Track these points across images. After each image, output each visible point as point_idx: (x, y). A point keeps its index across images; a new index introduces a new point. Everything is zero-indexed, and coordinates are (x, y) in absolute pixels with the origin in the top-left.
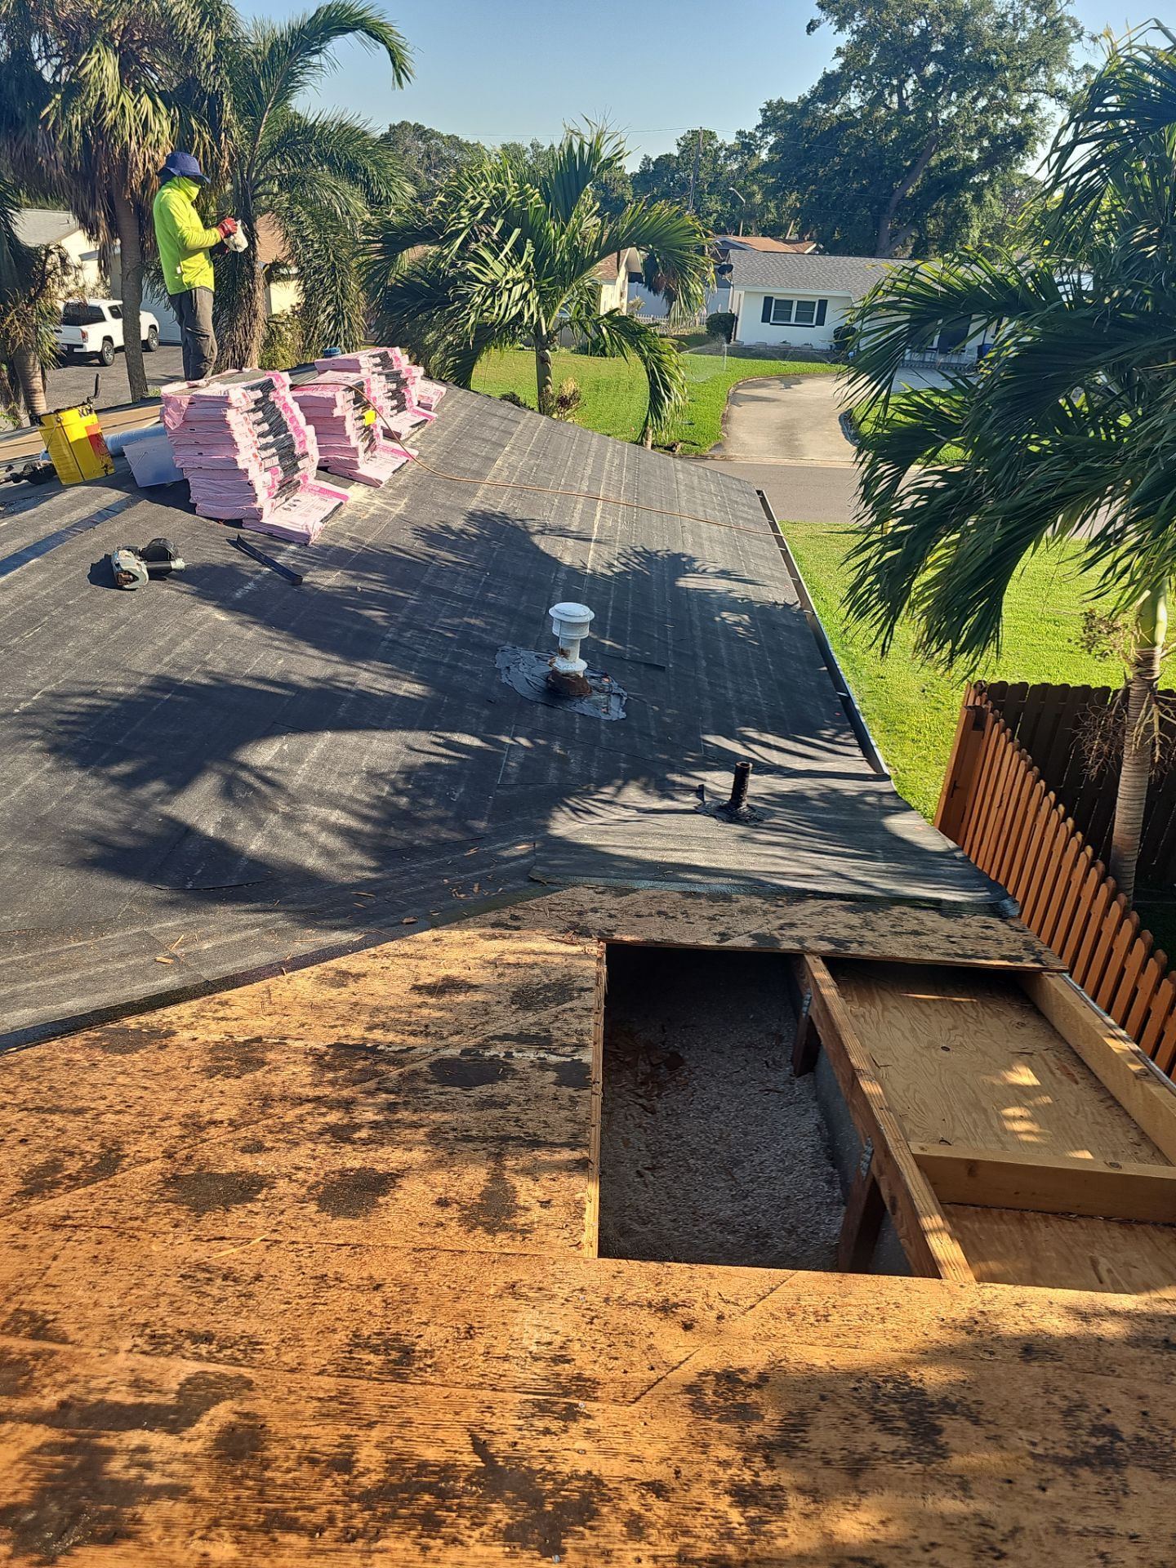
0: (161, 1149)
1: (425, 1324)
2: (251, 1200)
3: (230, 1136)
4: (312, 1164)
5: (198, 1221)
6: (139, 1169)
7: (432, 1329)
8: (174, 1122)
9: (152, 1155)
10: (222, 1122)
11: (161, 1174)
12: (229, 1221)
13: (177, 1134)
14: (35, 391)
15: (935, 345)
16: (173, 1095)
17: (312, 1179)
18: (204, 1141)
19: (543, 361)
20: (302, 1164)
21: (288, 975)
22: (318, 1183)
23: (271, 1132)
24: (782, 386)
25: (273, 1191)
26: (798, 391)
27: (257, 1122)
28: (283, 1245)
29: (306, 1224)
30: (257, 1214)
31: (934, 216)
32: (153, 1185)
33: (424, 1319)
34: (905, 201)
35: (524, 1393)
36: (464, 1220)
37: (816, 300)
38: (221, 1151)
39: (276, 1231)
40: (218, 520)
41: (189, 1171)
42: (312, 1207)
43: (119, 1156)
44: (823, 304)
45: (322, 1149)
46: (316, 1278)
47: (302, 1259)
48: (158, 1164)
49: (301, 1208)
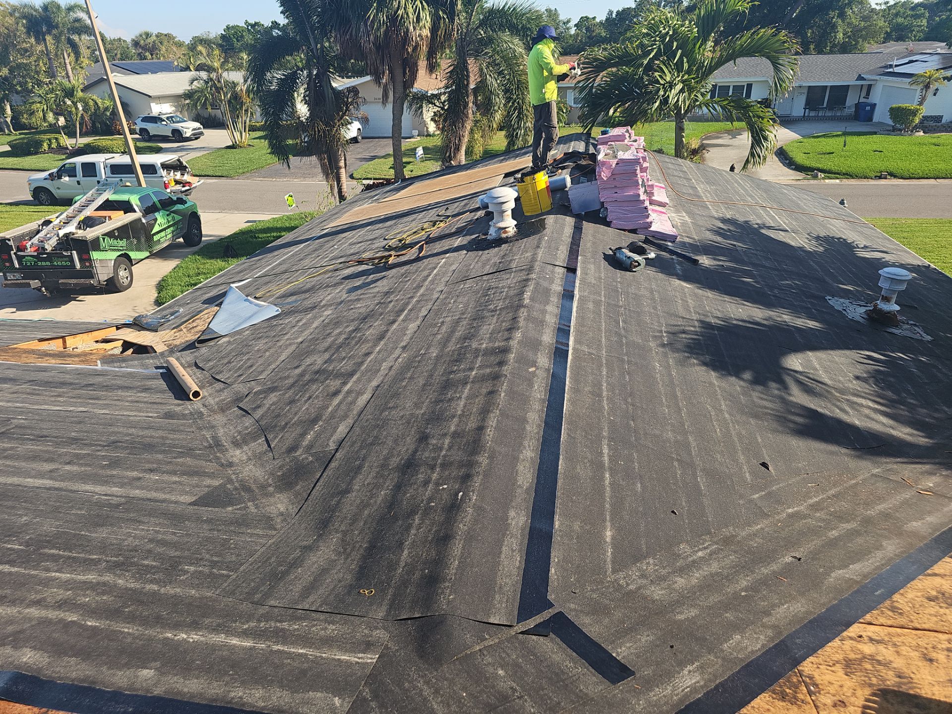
14: (340, 168)
15: (825, 105)
19: (680, 129)
24: (730, 137)
26: (741, 140)
31: (811, 28)
34: (792, 20)
37: (745, 84)
40: (624, 230)
44: (750, 86)
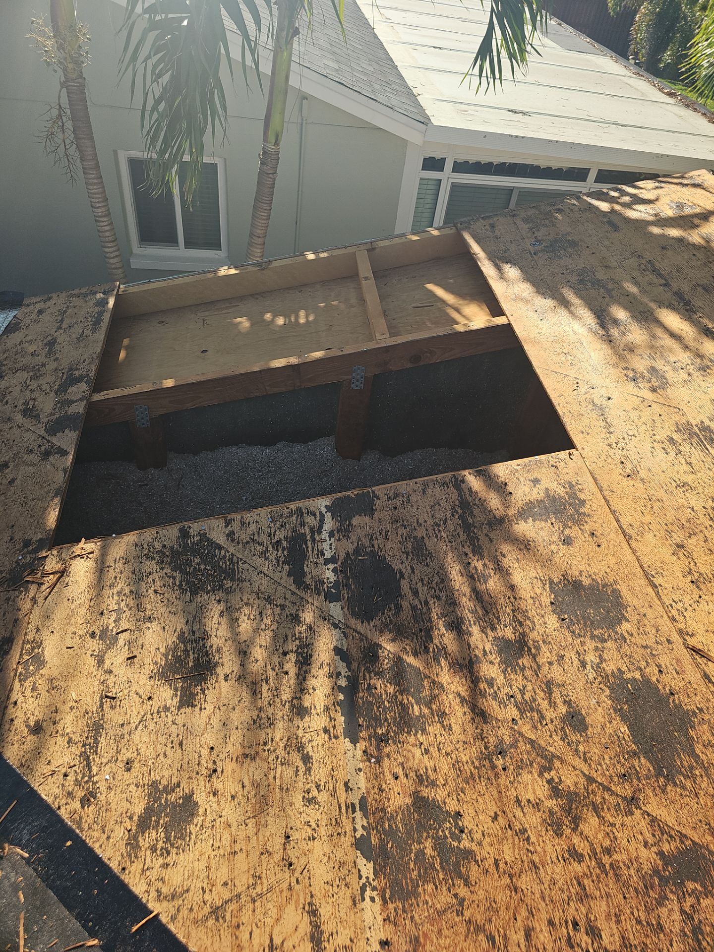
0: (628, 820)
1: (693, 509)
2: (646, 681)
3: (569, 757)
4: (570, 655)
5: (701, 710)
6: (671, 822)
7: (693, 503)
8: (576, 840)
9: (643, 824)
10: (549, 782)
11: (664, 791)
12: (682, 684)
13: (594, 821)
16: (524, 882)
17: (590, 645)
18: (590, 780)
20: (576, 662)
21: (155, 907)
22: (593, 637)
23: (542, 717)
25: (624, 668)
27: (532, 742)
28: (682, 626)
29: (647, 622)
30: (659, 666)
32: (684, 787)
33: (690, 510)
35: (707, 449)
36: (578, 523)
38: (595, 751)
39: (669, 641)
41: (643, 764)
42: (625, 627)
43: (666, 864)
45: (545, 656)
46: (698, 587)
47: (687, 606)
48: (654, 807)
49: (632, 635)
